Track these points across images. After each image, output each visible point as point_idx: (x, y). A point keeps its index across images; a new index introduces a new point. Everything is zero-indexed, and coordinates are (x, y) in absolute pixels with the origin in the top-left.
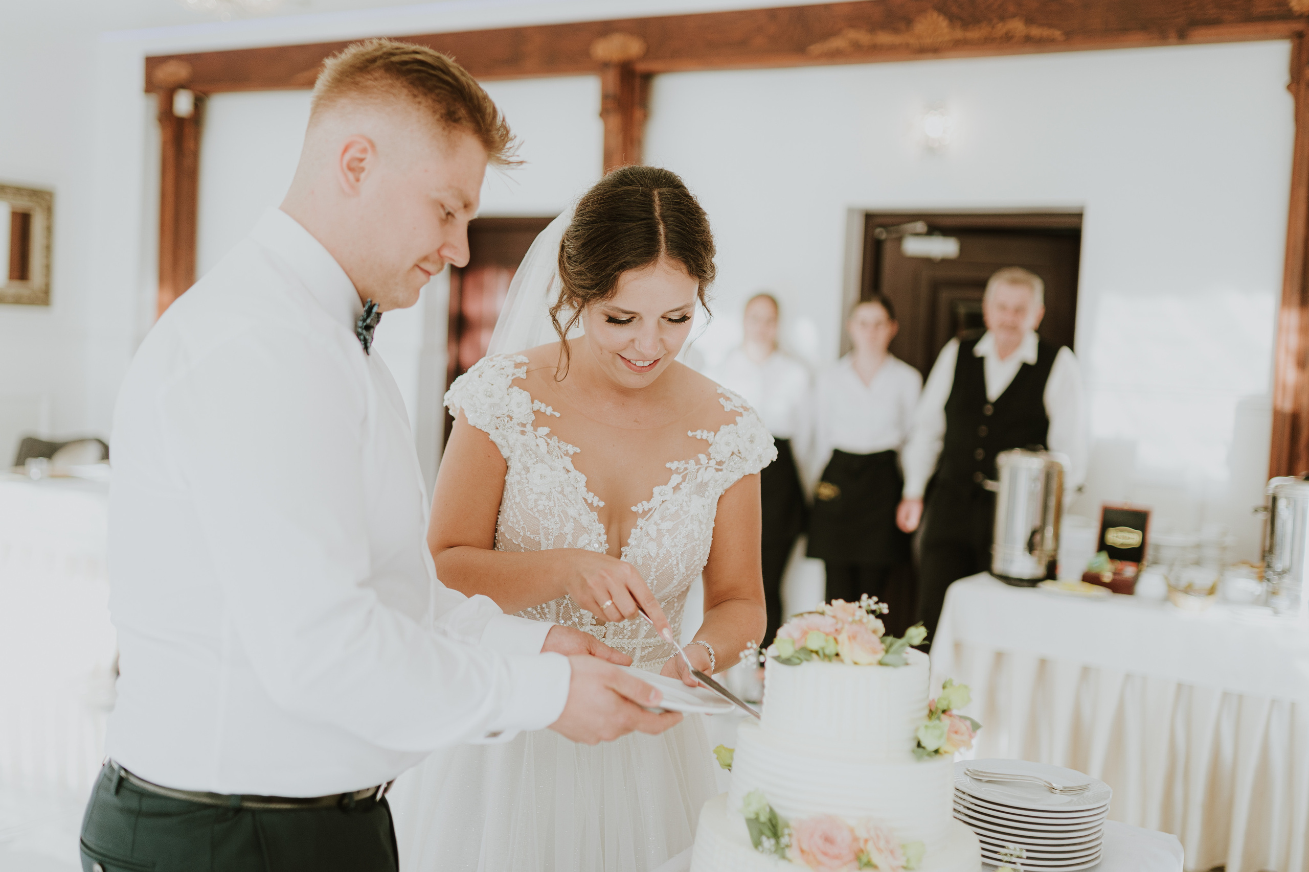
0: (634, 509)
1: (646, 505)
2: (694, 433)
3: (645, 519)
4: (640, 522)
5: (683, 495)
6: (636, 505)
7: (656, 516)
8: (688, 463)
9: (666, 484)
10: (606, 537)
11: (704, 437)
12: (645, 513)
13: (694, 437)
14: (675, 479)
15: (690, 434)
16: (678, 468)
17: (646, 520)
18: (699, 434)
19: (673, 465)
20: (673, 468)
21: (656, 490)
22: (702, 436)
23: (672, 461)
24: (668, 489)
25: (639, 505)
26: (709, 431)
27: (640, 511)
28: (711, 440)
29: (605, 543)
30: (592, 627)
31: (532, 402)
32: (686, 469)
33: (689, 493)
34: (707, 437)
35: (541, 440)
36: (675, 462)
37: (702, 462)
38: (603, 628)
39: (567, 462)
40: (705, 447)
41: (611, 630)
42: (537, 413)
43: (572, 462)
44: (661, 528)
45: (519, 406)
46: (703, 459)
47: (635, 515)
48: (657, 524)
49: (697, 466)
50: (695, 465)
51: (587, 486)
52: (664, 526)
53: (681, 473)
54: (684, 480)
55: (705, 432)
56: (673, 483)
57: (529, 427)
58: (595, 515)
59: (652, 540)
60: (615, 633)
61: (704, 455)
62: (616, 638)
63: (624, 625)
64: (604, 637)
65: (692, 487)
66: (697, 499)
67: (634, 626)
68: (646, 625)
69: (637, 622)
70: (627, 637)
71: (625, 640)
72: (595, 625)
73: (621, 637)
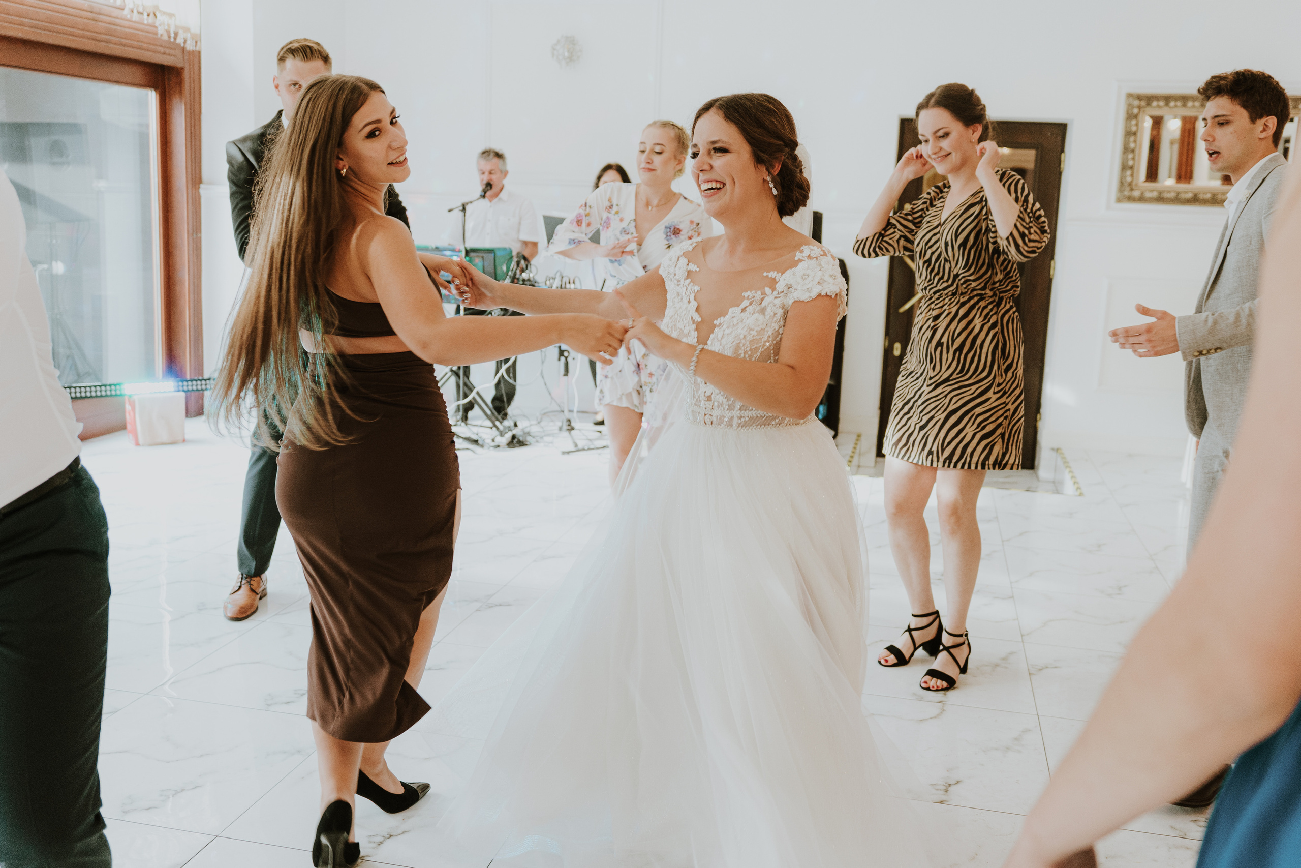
0: (715, 322)
1: (722, 320)
2: (768, 274)
4: (716, 330)
5: (745, 314)
6: (717, 320)
7: (725, 327)
8: (757, 293)
9: (738, 306)
12: (720, 324)
13: (767, 276)
14: (745, 303)
15: (765, 274)
16: (749, 296)
17: (720, 329)
18: (771, 275)
19: (748, 294)
20: (746, 296)
21: (731, 310)
22: (773, 276)
23: (747, 291)
24: (739, 309)
25: (719, 319)
26: (778, 272)
27: (718, 324)
28: (777, 279)
30: (705, 402)
31: (688, 265)
32: (754, 297)
33: (752, 312)
34: (775, 277)
35: (685, 287)
36: (749, 292)
37: (767, 293)
38: (711, 403)
39: (692, 297)
40: (773, 283)
41: (716, 404)
42: (689, 272)
43: (695, 296)
44: (725, 333)
45: (680, 268)
46: (768, 290)
47: (714, 326)
48: (724, 331)
49: (763, 296)
50: (762, 295)
51: (697, 310)
52: (727, 331)
53: (749, 300)
54: (751, 304)
55: (776, 272)
56: (743, 306)
57: (682, 281)
58: (694, 326)
59: (718, 341)
60: (718, 406)
61: (770, 288)
62: (719, 409)
63: (723, 401)
64: (712, 409)
65: (756, 309)
66: (756, 316)
67: (730, 402)
68: (739, 401)
69: (732, 399)
70: (726, 409)
71: (725, 411)
72: (707, 401)
73: (723, 409)
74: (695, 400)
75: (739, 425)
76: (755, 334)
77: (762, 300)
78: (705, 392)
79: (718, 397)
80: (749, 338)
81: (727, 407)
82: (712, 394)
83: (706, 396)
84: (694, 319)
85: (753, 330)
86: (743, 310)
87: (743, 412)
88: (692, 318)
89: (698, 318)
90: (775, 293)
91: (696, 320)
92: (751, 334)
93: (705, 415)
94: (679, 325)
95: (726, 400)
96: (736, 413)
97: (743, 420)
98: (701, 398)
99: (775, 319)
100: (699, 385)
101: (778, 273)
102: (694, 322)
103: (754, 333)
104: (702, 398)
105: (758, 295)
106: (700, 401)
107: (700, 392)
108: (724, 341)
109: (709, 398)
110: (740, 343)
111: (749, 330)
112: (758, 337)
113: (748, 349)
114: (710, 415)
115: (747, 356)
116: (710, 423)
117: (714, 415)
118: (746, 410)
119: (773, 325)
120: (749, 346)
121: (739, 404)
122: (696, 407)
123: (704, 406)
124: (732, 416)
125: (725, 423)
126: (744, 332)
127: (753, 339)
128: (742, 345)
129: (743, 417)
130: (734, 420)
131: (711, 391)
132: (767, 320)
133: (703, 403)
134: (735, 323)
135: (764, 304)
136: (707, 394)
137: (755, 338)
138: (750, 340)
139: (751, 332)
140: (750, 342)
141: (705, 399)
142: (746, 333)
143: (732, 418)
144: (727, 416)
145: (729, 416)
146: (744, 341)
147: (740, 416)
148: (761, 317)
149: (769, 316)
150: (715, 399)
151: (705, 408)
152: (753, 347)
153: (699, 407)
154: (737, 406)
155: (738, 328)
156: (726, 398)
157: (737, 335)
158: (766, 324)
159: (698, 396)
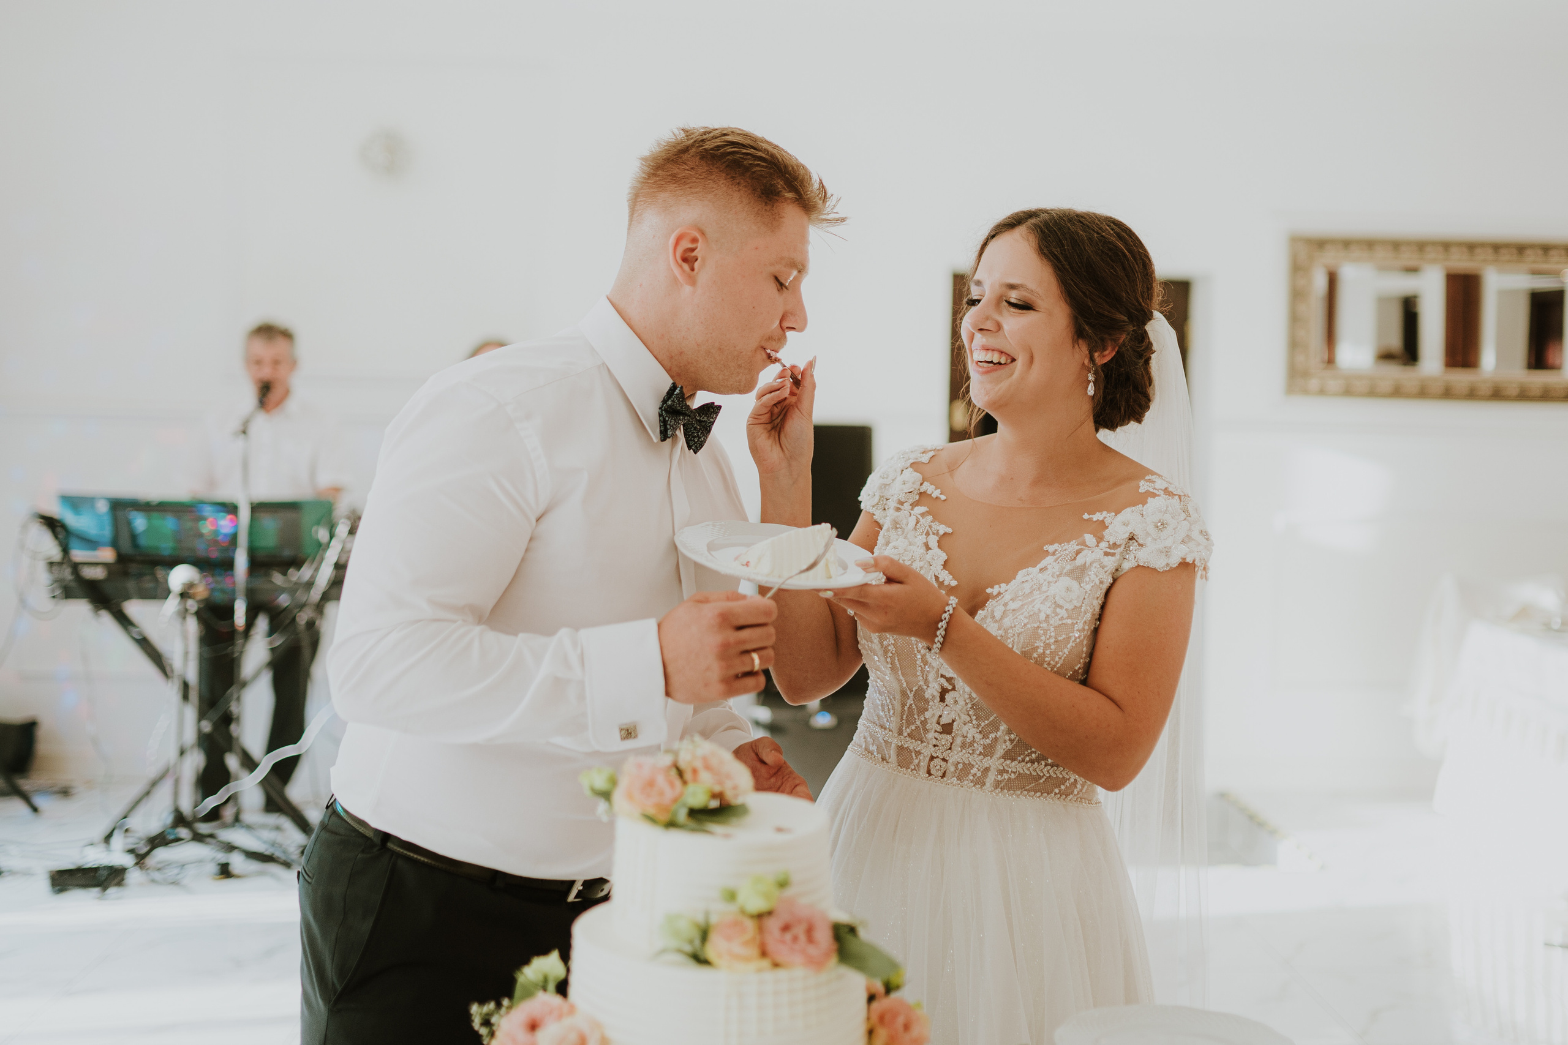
0: (988, 590)
1: (1003, 587)
2: (1089, 515)
3: (996, 601)
4: (990, 602)
5: (1048, 575)
6: (991, 587)
7: (1009, 600)
8: (1069, 545)
9: (1035, 566)
12: (999, 594)
13: (1090, 519)
14: (1048, 560)
15: (1086, 516)
16: (1055, 550)
17: (998, 602)
18: (1096, 516)
19: (1051, 548)
20: (1051, 551)
21: (1021, 571)
22: (1099, 518)
23: (1051, 543)
24: (1034, 571)
25: (996, 586)
26: (1109, 512)
27: (995, 593)
28: (1107, 522)
30: (937, 735)
31: (920, 484)
32: (1065, 550)
33: (1058, 574)
34: (1103, 518)
35: (915, 522)
36: (1055, 544)
37: (1087, 544)
38: (949, 737)
39: (933, 541)
40: (1098, 529)
41: (959, 740)
42: (921, 495)
43: (939, 542)
44: (1008, 608)
45: (904, 483)
46: (1088, 540)
47: (987, 596)
48: (1006, 605)
49: (1080, 548)
50: (1077, 545)
51: (947, 565)
52: (1012, 606)
53: (1055, 555)
54: (1055, 562)
55: (1102, 511)
56: (1043, 564)
57: (907, 506)
59: (995, 621)
60: (963, 745)
61: (1094, 536)
62: (964, 751)
63: (974, 737)
64: (950, 749)
65: (1064, 568)
66: (1066, 581)
67: (987, 740)
68: (1005, 742)
69: (992, 736)
70: (978, 752)
71: (976, 756)
72: (941, 733)
73: (971, 752)
74: (913, 728)
75: (997, 785)
76: (1066, 615)
77: (1078, 553)
78: (940, 716)
79: (966, 728)
81: (981, 749)
82: (953, 721)
83: (941, 723)
84: (941, 579)
85: (1061, 607)
86: (1042, 570)
87: (1008, 762)
88: (937, 578)
89: (949, 579)
90: (1103, 546)
91: (946, 583)
92: (1057, 615)
93: (932, 758)
95: (981, 736)
96: (994, 762)
97: (1006, 777)
98: (928, 726)
99: (1099, 592)
100: (927, 701)
101: (1108, 514)
102: (941, 585)
103: (1062, 613)
104: (932, 725)
105: (1073, 546)
106: (926, 731)
107: (927, 714)
108: (1007, 622)
109: (947, 729)
110: (1038, 627)
111: (1053, 606)
112: (1069, 621)
113: (1052, 640)
114: (944, 760)
115: (1048, 652)
116: (940, 773)
117: (950, 761)
118: (1013, 761)
119: (1094, 602)
120: (1053, 634)
121: (1004, 747)
122: (913, 741)
123: (934, 742)
124: (988, 766)
125: (972, 778)
126: (1047, 609)
127: (1060, 623)
128: (1042, 632)
129: (1007, 772)
130: (990, 774)
131: (953, 715)
132: (1086, 592)
133: (931, 735)
134: (1027, 591)
135: (1080, 561)
136: (944, 721)
137: (1064, 622)
138: (1056, 624)
139: (1058, 610)
140: (1055, 627)
141: (939, 729)
142: (1049, 612)
143: (987, 770)
144: (977, 766)
145: (981, 765)
146: (1044, 625)
147: (1002, 768)
148: (1074, 585)
149: (1092, 584)
150: (960, 732)
151: (935, 746)
152: (1059, 638)
153: (920, 742)
154: (1000, 750)
155: (1033, 601)
156: (980, 732)
157: (1032, 613)
158: (1084, 599)
159: (922, 722)
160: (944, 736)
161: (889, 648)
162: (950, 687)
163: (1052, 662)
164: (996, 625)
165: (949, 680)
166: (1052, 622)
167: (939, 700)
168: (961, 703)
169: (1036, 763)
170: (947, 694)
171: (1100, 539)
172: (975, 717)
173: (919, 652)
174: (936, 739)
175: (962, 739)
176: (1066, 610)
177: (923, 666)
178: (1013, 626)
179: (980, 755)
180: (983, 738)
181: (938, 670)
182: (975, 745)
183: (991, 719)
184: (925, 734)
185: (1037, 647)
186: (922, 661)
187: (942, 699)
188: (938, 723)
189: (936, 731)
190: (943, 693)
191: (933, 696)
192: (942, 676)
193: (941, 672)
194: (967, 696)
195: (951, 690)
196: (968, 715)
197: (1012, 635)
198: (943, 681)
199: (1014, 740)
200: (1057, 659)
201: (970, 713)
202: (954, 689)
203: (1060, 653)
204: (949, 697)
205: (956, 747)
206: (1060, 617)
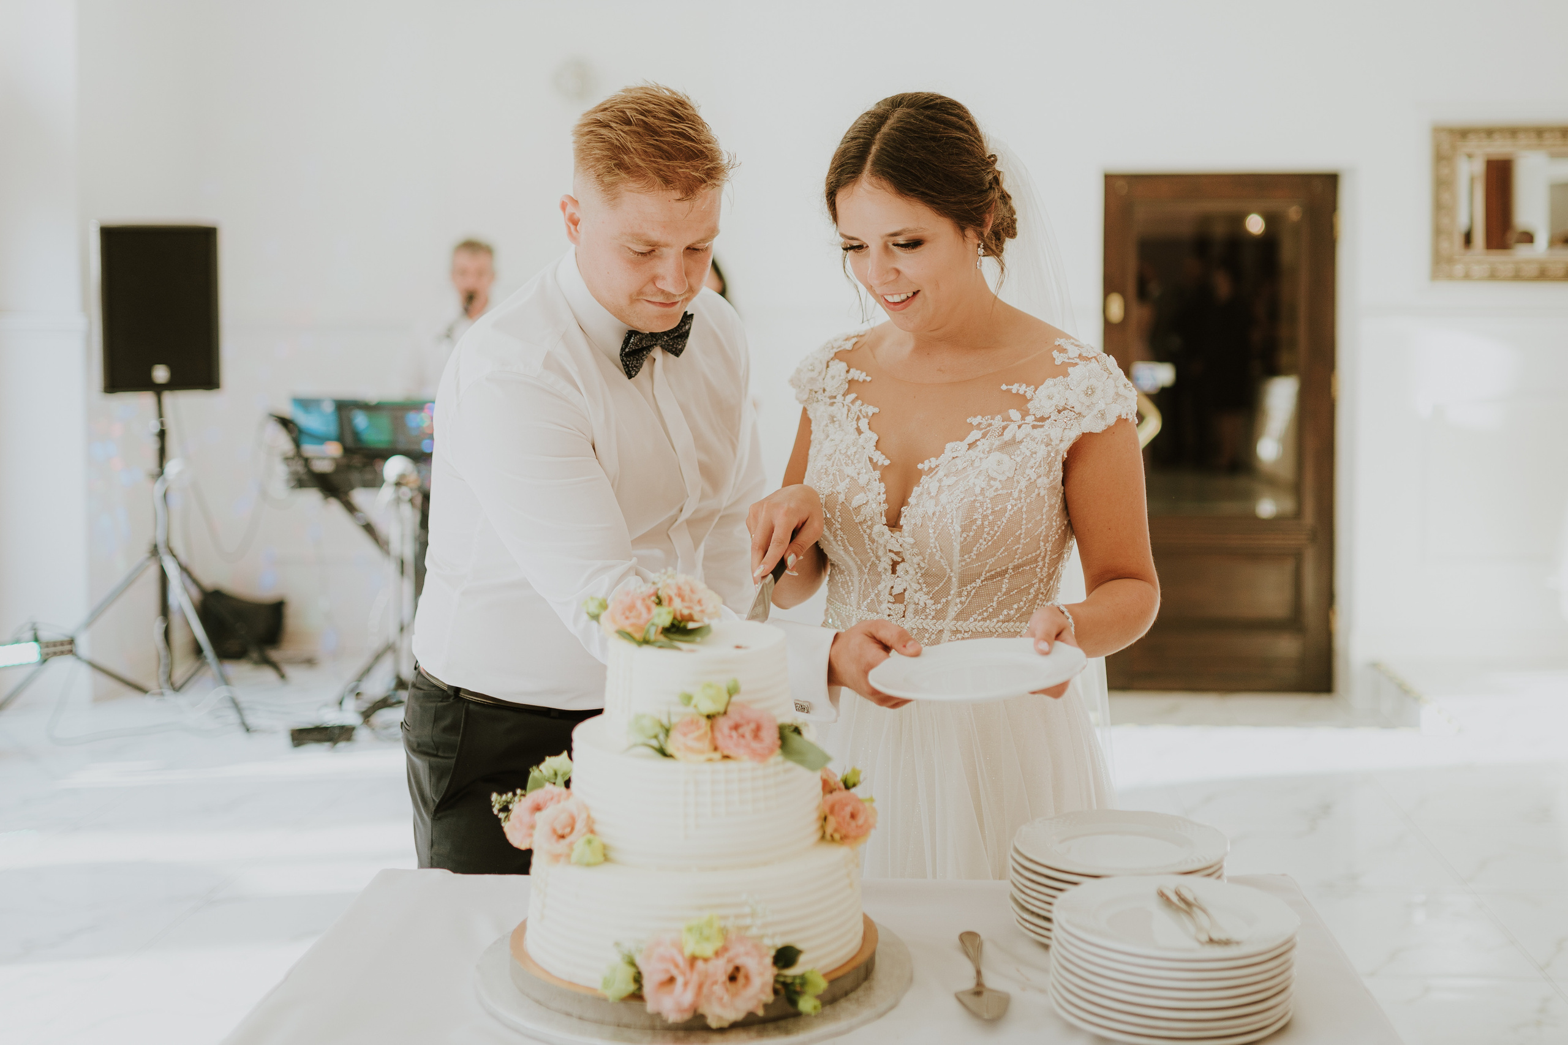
0: (920, 466)
1: (934, 462)
2: (1009, 387)
3: (929, 476)
4: (924, 479)
5: (979, 452)
6: (923, 462)
7: (941, 473)
8: (994, 420)
9: (962, 440)
10: (885, 496)
11: (1021, 392)
12: (931, 470)
13: (1009, 391)
14: (975, 435)
15: (1004, 387)
16: (980, 424)
17: (931, 478)
18: (1015, 388)
19: (978, 420)
20: (975, 423)
21: (949, 446)
22: (1018, 390)
23: (975, 416)
24: (964, 445)
25: (926, 462)
27: (925, 469)
28: (1028, 395)
29: (884, 503)
30: (890, 605)
31: (848, 372)
32: (990, 425)
33: (988, 449)
34: (1025, 392)
35: (846, 407)
36: (979, 417)
37: (1013, 418)
38: (902, 607)
39: (864, 424)
40: (1021, 402)
41: (911, 609)
42: (851, 382)
43: (869, 424)
44: (943, 484)
45: (833, 377)
46: (1015, 414)
47: (920, 473)
48: (940, 481)
49: (1005, 423)
50: (1003, 421)
51: (877, 446)
52: (947, 482)
53: (982, 429)
54: (984, 436)
55: (1024, 386)
56: (970, 439)
57: (840, 398)
58: (877, 474)
59: (932, 497)
60: (916, 612)
61: (1017, 410)
62: (917, 617)
63: (925, 603)
64: (904, 617)
65: (993, 444)
66: (996, 456)
67: (939, 605)
68: (956, 604)
69: (944, 600)
70: (930, 617)
71: (929, 620)
72: (894, 603)
73: (924, 617)
74: (869, 601)
76: (1000, 486)
77: (1004, 428)
78: (892, 587)
79: (917, 595)
80: (990, 493)
81: (933, 613)
82: (905, 590)
83: (893, 594)
84: (875, 461)
85: (995, 479)
86: (971, 446)
87: (960, 623)
88: (871, 460)
89: (882, 460)
90: (1030, 419)
91: (880, 463)
92: (992, 487)
94: (850, 471)
95: (933, 602)
96: (947, 624)
97: (960, 637)
99: (1032, 461)
100: (879, 574)
101: (1028, 385)
102: (875, 466)
103: (997, 484)
104: (885, 596)
105: (998, 422)
106: (880, 603)
107: (880, 587)
108: (944, 498)
109: (899, 598)
110: (975, 500)
111: (987, 479)
112: (1005, 492)
113: (989, 511)
115: (986, 523)
118: (966, 620)
119: (1028, 471)
120: (989, 506)
121: (956, 609)
122: (870, 613)
123: (888, 612)
124: (942, 629)
125: (926, 641)
126: (981, 482)
127: (996, 494)
128: (979, 505)
129: (961, 632)
130: (944, 636)
131: (904, 585)
132: (1017, 463)
133: (885, 605)
134: (960, 468)
135: (1007, 435)
136: (896, 591)
137: (999, 493)
138: (992, 496)
139: (992, 482)
140: (991, 499)
141: (892, 599)
142: (984, 485)
143: (941, 631)
144: (931, 630)
145: (935, 628)
146: (980, 498)
147: (955, 629)
148: (1006, 458)
149: (1023, 456)
150: (911, 601)
151: (889, 615)
152: (996, 509)
153: (875, 614)
154: (952, 612)
155: (968, 476)
156: (931, 598)
157: (967, 488)
158: (1016, 470)
159: (876, 594)
160: (897, 605)
161: (838, 533)
162: (900, 560)
163: (991, 532)
164: (933, 502)
165: (897, 553)
166: (987, 495)
167: (891, 572)
168: (912, 572)
169: (988, 621)
170: (898, 566)
171: (1025, 413)
172: (925, 585)
173: (865, 532)
174: (890, 609)
175: (914, 606)
176: (1000, 481)
177: (871, 544)
178: (950, 501)
179: (932, 619)
180: (934, 604)
181: (885, 546)
182: (928, 610)
183: (941, 585)
184: (879, 605)
185: (976, 519)
186: (870, 540)
187: (894, 571)
188: (891, 595)
189: (889, 602)
190: (894, 565)
191: (886, 569)
192: (890, 551)
193: (889, 547)
194: (916, 566)
195: (901, 562)
196: (919, 583)
197: (950, 510)
198: (892, 555)
199: (965, 603)
200: (996, 529)
201: (920, 581)
202: (903, 560)
203: (999, 522)
204: (898, 568)
205: (909, 614)
206: (994, 488)
